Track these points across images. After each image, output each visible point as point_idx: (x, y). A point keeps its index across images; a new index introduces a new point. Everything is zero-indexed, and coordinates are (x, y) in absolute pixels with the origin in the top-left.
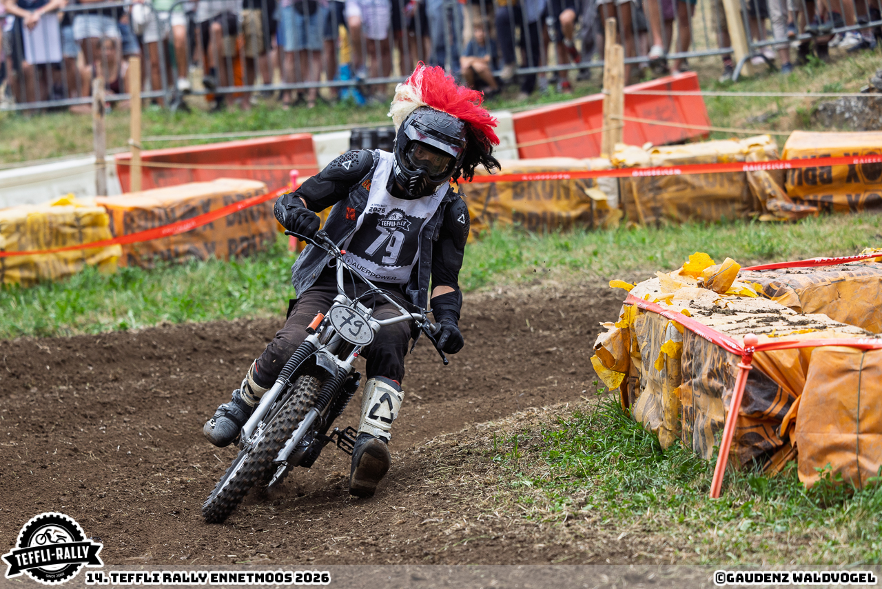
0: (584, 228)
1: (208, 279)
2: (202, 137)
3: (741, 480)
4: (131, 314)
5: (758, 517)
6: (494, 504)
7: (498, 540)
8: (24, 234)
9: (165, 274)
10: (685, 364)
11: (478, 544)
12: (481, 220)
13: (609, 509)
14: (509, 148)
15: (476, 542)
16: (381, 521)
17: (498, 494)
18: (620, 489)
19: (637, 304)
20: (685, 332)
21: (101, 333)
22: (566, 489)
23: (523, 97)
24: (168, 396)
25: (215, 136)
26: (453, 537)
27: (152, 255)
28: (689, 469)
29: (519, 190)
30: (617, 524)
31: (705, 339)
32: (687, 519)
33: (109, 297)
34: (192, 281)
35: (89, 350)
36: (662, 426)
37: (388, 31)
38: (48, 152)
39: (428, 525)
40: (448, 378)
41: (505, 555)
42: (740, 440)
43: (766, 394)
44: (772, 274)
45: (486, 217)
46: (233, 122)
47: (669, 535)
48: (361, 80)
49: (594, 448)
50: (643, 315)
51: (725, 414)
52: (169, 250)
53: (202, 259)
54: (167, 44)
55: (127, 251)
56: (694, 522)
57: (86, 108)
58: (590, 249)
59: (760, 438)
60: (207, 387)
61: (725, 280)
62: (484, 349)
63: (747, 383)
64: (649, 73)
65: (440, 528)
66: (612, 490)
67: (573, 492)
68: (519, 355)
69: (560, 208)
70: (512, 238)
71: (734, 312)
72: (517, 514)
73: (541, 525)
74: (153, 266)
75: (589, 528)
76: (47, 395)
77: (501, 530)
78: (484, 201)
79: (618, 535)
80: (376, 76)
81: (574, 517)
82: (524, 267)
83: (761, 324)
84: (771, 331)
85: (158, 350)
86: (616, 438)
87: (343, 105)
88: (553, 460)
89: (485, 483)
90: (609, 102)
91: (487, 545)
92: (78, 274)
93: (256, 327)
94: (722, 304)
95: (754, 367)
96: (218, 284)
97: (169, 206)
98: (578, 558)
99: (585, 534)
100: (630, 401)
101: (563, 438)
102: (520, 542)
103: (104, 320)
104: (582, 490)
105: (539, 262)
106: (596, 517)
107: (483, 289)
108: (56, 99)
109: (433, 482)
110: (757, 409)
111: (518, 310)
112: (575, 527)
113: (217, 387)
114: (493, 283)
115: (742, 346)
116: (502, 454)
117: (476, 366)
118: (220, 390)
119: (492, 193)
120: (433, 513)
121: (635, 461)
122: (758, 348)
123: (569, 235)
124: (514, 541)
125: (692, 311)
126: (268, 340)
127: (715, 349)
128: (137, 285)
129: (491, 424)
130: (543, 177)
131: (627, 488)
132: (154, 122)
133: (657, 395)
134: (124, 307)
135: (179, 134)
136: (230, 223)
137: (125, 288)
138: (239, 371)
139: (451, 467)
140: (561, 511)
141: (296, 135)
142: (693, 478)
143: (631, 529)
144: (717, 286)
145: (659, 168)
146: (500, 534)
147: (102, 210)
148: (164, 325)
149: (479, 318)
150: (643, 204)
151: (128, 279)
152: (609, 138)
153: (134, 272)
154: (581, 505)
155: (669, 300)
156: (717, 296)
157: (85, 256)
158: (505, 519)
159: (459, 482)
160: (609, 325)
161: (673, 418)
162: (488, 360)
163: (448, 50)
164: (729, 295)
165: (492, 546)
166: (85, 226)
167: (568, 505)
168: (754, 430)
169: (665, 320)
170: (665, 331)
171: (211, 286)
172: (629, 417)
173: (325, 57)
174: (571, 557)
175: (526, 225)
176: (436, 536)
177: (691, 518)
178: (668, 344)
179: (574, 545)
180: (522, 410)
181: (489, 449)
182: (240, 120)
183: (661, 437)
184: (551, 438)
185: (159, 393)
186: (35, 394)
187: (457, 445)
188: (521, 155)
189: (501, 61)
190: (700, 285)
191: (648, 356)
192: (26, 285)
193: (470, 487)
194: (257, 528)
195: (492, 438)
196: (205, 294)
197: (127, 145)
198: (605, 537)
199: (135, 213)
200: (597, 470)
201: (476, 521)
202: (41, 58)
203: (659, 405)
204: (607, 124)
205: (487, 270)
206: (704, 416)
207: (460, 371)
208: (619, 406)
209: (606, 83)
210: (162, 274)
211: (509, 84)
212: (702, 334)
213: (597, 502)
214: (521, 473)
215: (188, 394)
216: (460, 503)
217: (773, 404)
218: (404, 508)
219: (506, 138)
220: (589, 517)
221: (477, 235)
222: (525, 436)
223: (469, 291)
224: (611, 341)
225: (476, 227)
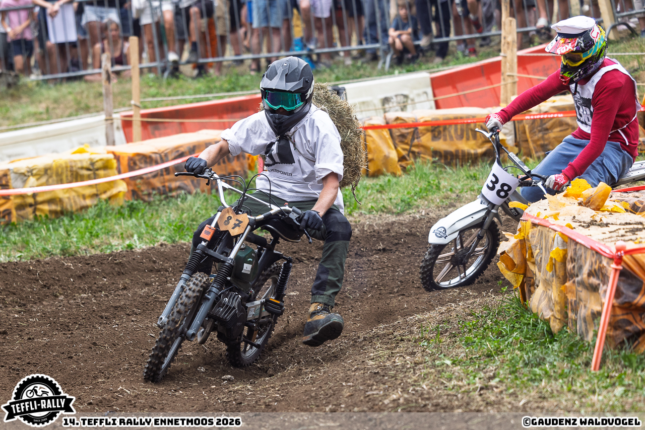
0: (489, 162)
1: (195, 209)
2: (187, 97)
3: (615, 356)
4: (136, 237)
5: (629, 385)
6: (422, 379)
7: (426, 407)
8: (51, 177)
9: (162, 205)
10: (570, 266)
11: (410, 411)
12: (408, 158)
13: (512, 381)
14: (428, 100)
16: (334, 394)
17: (425, 371)
18: (521, 366)
19: (531, 220)
20: (568, 241)
21: (113, 252)
22: (479, 366)
23: (438, 60)
24: (166, 300)
25: (198, 96)
26: (391, 405)
27: (151, 191)
28: (574, 349)
29: (436, 134)
30: (518, 393)
31: (584, 246)
32: (574, 388)
33: (118, 224)
34: (183, 210)
35: (103, 265)
36: (553, 315)
37: (331, 11)
38: (68, 112)
39: (371, 397)
42: (614, 325)
43: (633, 289)
44: (637, 194)
45: (411, 155)
46: (212, 85)
47: (560, 401)
48: (311, 50)
49: (500, 334)
50: (535, 229)
51: (602, 305)
52: (164, 186)
53: (190, 193)
54: (159, 25)
55: (131, 188)
56: (579, 390)
57: (97, 77)
59: (630, 323)
61: (600, 200)
62: (412, 258)
63: (619, 280)
64: (537, 39)
65: (380, 399)
66: (514, 366)
67: (484, 368)
69: (469, 146)
70: (432, 171)
71: (607, 225)
72: (440, 387)
73: (459, 396)
74: (152, 199)
75: (497, 397)
76: (72, 301)
77: (428, 399)
78: (409, 143)
79: (520, 401)
80: (323, 47)
81: (485, 388)
82: (442, 194)
83: (628, 234)
84: (637, 239)
85: (157, 264)
86: (517, 325)
88: (467, 345)
89: (415, 363)
90: (505, 63)
91: (418, 412)
92: (93, 207)
94: (598, 219)
95: (624, 268)
96: (203, 212)
97: (163, 152)
99: (494, 401)
100: (527, 297)
101: (475, 327)
102: (443, 408)
103: (114, 242)
104: (491, 367)
105: (454, 189)
106: (502, 388)
107: (411, 211)
108: (74, 71)
109: (374, 363)
110: (627, 300)
112: (486, 396)
114: (418, 207)
115: (614, 251)
116: (428, 340)
119: (416, 136)
120: (374, 387)
121: (532, 343)
122: (627, 252)
123: (476, 168)
124: (439, 407)
125: (574, 225)
127: (593, 254)
128: (140, 214)
129: (419, 316)
130: (456, 122)
131: (526, 365)
132: (150, 87)
133: (548, 291)
134: (130, 232)
135: (170, 96)
137: (131, 217)
139: (388, 351)
140: (475, 384)
142: (578, 355)
143: (530, 397)
144: (594, 205)
145: (546, 113)
146: (427, 402)
147: (111, 156)
148: (162, 245)
149: (407, 234)
150: (534, 142)
151: (132, 209)
152: (506, 91)
153: (136, 205)
154: (491, 378)
155: (556, 216)
156: (594, 212)
157: (99, 193)
158: (431, 391)
159: (394, 362)
160: (509, 235)
161: (561, 309)
163: (379, 24)
164: (603, 211)
165: (422, 412)
166: (98, 169)
167: (480, 379)
168: (625, 317)
169: (553, 232)
170: (553, 240)
171: (197, 213)
172: (527, 309)
173: (283, 32)
175: (443, 161)
176: (377, 405)
177: (577, 387)
178: (556, 251)
179: (485, 410)
180: (442, 305)
181: (417, 337)
182: (217, 84)
183: (552, 324)
184: (466, 326)
185: (159, 298)
186: (62, 301)
187: (392, 334)
188: (438, 107)
189: (420, 33)
190: (580, 204)
191: (541, 261)
192: (53, 216)
193: (403, 366)
194: (238, 402)
195: (420, 327)
196: (193, 220)
197: (130, 105)
198: (510, 403)
199: (137, 158)
200: (503, 351)
201: (408, 393)
202: (61, 39)
203: (550, 299)
204: (504, 79)
205: (413, 196)
206: (585, 306)
208: (519, 300)
209: (503, 48)
210: (158, 205)
211: (427, 51)
212: (583, 242)
213: (503, 376)
214: (442, 355)
216: (396, 379)
217: (639, 297)
218: (351, 384)
219: (426, 93)
220: (497, 387)
221: (404, 169)
222: (445, 326)
223: (398, 214)
224: (512, 249)
225: (403, 164)
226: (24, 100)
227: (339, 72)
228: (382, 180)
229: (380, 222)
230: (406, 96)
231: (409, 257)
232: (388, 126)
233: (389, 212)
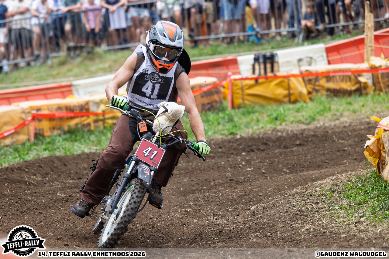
0: (358, 95)
6: (322, 217)
7: (325, 233)
11: (316, 235)
12: (312, 93)
13: (373, 218)
14: (324, 60)
15: (316, 234)
16: (273, 226)
17: (324, 213)
18: (378, 210)
19: (383, 128)
22: (354, 210)
23: (329, 37)
24: (178, 173)
25: (195, 58)
26: (305, 232)
29: (329, 79)
30: (377, 225)
37: (269, 10)
39: (294, 228)
40: (300, 163)
41: (328, 240)
45: (314, 91)
46: (202, 52)
48: (257, 32)
49: (366, 192)
50: (386, 133)
54: (172, 18)
58: (361, 104)
60: (195, 169)
62: (316, 149)
64: (384, 25)
65: (299, 228)
66: (374, 210)
67: (357, 211)
68: (331, 152)
69: (347, 86)
70: (326, 100)
72: (333, 222)
73: (344, 227)
75: (365, 227)
77: (326, 229)
78: (313, 84)
79: (378, 230)
80: (264, 30)
81: (359, 222)
82: (332, 113)
86: (375, 187)
87: (250, 43)
88: (348, 198)
89: (319, 209)
90: (367, 39)
91: (321, 236)
93: (215, 142)
98: (360, 240)
99: (363, 230)
100: (381, 171)
101: (352, 188)
102: (335, 234)
104: (361, 211)
105: (338, 110)
106: (368, 222)
107: (314, 123)
108: (124, 44)
109: (295, 208)
111: (330, 132)
112: (359, 227)
113: (199, 169)
114: (318, 120)
116: (325, 195)
117: (312, 157)
118: (201, 170)
119: (317, 80)
120: (296, 222)
121: (384, 197)
123: (352, 98)
124: (332, 233)
126: (221, 148)
129: (320, 182)
131: (381, 209)
136: (202, 97)
138: (209, 162)
139: (303, 202)
140: (352, 220)
141: (230, 57)
143: (384, 227)
146: (326, 230)
149: (313, 136)
150: (384, 83)
152: (368, 55)
154: (361, 217)
158: (328, 224)
159: (307, 208)
160: (371, 137)
162: (317, 154)
163: (296, 17)
165: (323, 236)
167: (355, 217)
172: (381, 178)
174: (357, 240)
175: (332, 94)
176: (297, 232)
179: (359, 235)
180: (333, 176)
181: (319, 193)
182: (205, 51)
184: (347, 188)
187: (305, 192)
188: (329, 63)
189: (319, 22)
193: (312, 210)
195: (321, 188)
198: (372, 231)
200: (368, 201)
201: (315, 225)
202: (117, 26)
204: (367, 48)
205: (316, 114)
207: (305, 159)
208: (376, 173)
209: (366, 30)
211: (323, 32)
213: (368, 216)
214: (334, 204)
215: (187, 172)
216: (308, 218)
218: (283, 220)
219: (322, 56)
220: (365, 222)
221: (311, 99)
222: (335, 187)
223: (308, 124)
224: (372, 144)
225: (310, 96)
226: (97, 61)
227: (273, 44)
228: (298, 105)
229: (297, 129)
230: (311, 58)
231: (314, 148)
232: (302, 75)
233: (303, 123)
